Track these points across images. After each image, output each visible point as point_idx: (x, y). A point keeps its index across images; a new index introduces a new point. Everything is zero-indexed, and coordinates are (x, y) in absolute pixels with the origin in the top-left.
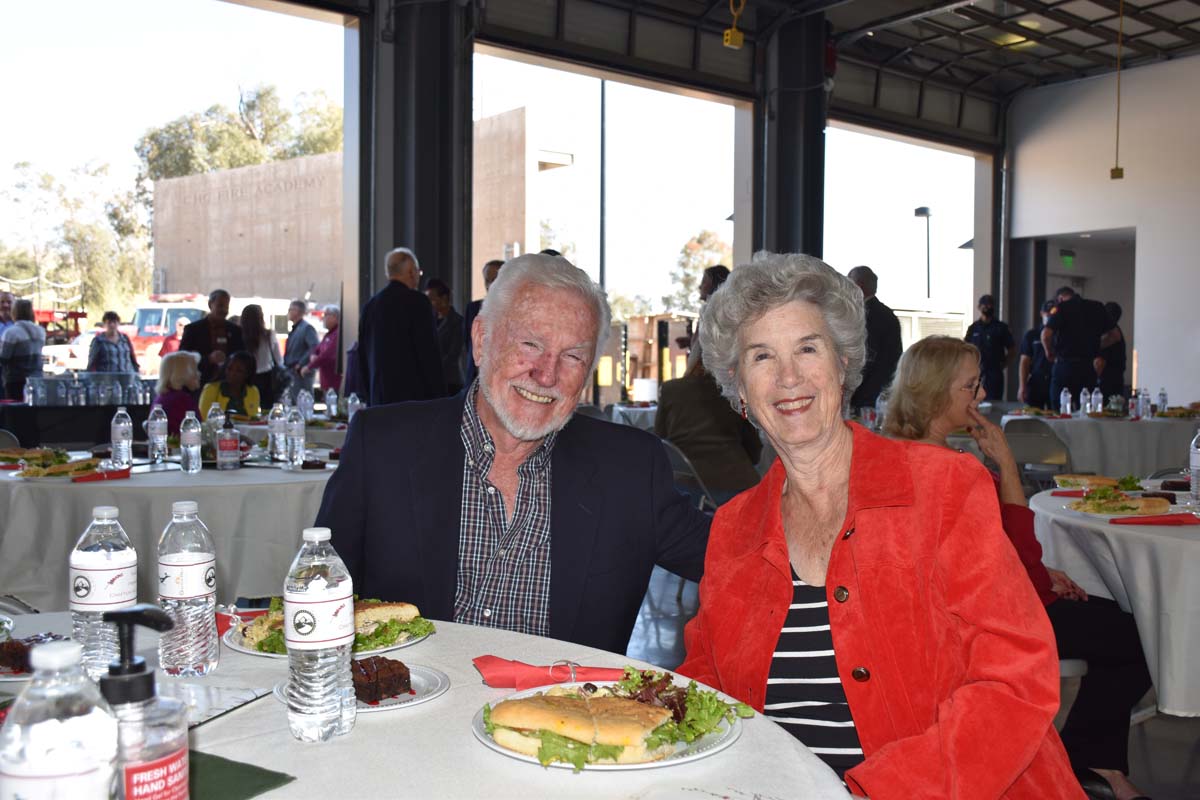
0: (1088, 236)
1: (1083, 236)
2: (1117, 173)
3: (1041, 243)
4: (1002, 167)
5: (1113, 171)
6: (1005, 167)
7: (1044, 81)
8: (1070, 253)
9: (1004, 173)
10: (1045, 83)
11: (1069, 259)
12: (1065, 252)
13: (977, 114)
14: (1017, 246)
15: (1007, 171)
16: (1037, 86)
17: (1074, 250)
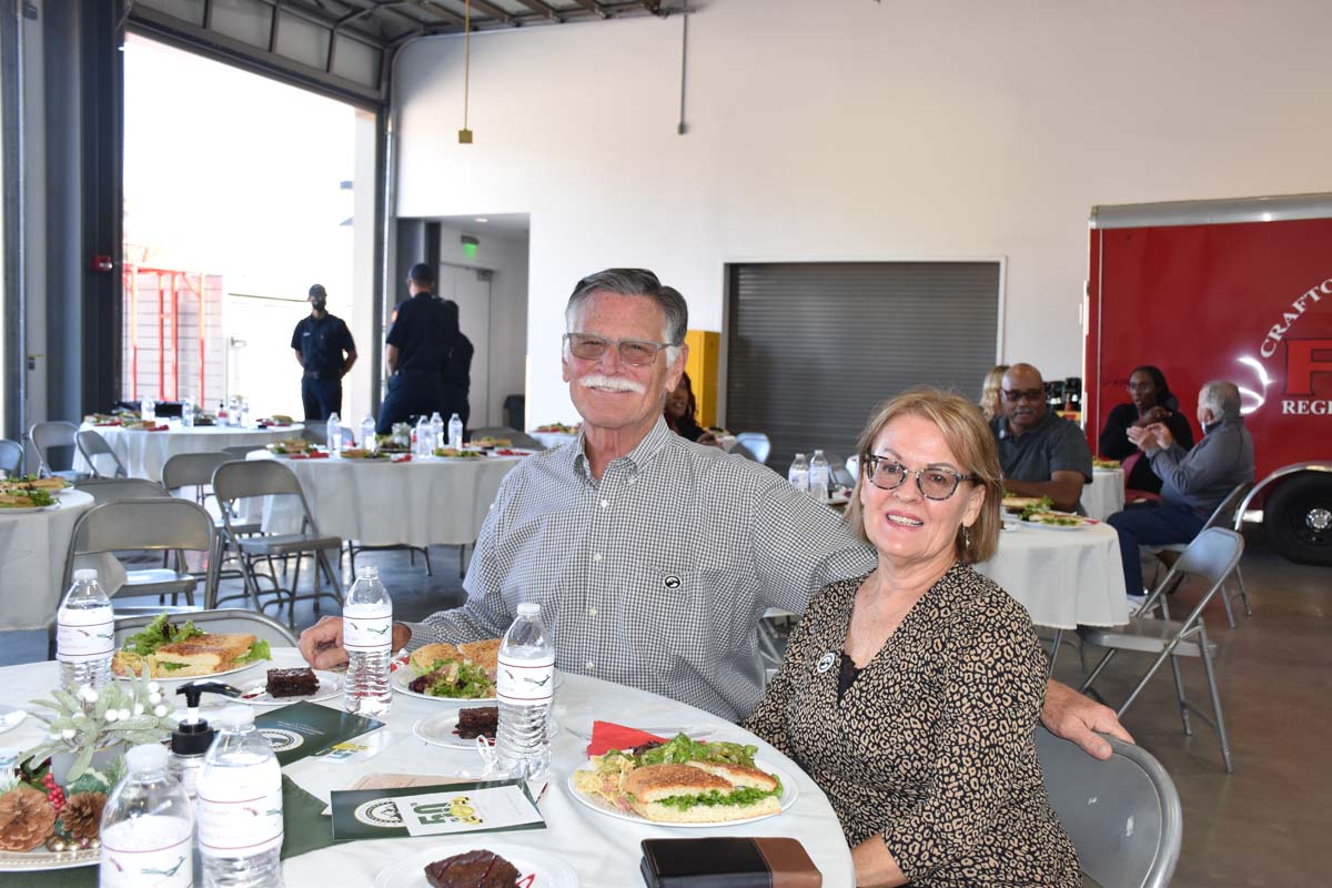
0: (485, 220)
1: (479, 220)
2: (466, 137)
3: (434, 227)
4: (386, 130)
5: (461, 133)
6: (390, 129)
7: (433, 29)
8: (473, 241)
9: (389, 137)
10: (435, 33)
11: (471, 247)
12: (468, 239)
13: (353, 60)
14: (405, 226)
15: (393, 134)
16: (425, 35)
17: (478, 237)
